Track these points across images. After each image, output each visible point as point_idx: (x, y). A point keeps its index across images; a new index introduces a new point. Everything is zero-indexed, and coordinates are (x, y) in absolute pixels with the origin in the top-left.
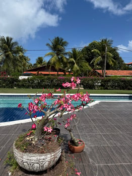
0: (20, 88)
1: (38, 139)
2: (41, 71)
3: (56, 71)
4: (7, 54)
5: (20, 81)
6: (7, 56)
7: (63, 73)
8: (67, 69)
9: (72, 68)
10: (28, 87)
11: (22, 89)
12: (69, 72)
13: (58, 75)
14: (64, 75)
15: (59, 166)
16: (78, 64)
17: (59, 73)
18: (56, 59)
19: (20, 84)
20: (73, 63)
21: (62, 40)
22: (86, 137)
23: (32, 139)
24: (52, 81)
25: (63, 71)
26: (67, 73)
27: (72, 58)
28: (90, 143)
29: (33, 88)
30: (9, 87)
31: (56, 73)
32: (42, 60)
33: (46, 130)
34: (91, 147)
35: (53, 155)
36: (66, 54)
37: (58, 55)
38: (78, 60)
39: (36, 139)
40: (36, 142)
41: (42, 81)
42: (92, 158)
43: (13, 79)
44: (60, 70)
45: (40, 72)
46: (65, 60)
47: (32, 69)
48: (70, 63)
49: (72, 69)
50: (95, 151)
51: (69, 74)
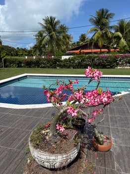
0: (62, 68)
1: (53, 135)
2: (83, 49)
3: (99, 48)
4: (51, 34)
5: (62, 61)
6: (51, 37)
7: (106, 50)
8: (112, 45)
9: (118, 43)
10: (69, 67)
11: (64, 70)
12: (114, 48)
13: (101, 53)
14: (108, 52)
15: (75, 165)
16: (125, 38)
17: (103, 50)
18: (99, 34)
19: (62, 64)
20: (119, 38)
21: (107, 12)
22: (118, 131)
23: (47, 133)
24: (93, 60)
25: (108, 48)
26: (112, 50)
27: (117, 32)
28: (120, 142)
29: (73, 68)
30: (53, 68)
31: (99, 50)
32: (85, 37)
33: (58, 128)
34: (121, 147)
35: (64, 156)
36: (111, 27)
37: (101, 29)
38: (126, 33)
39: (51, 135)
40: (50, 138)
41: (83, 60)
42: (118, 162)
43: (56, 59)
44: (104, 47)
45: (82, 51)
46: (110, 35)
47: (76, 47)
48: (115, 37)
49: (117, 45)
50: (125, 152)
51: (115, 51)
